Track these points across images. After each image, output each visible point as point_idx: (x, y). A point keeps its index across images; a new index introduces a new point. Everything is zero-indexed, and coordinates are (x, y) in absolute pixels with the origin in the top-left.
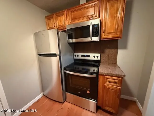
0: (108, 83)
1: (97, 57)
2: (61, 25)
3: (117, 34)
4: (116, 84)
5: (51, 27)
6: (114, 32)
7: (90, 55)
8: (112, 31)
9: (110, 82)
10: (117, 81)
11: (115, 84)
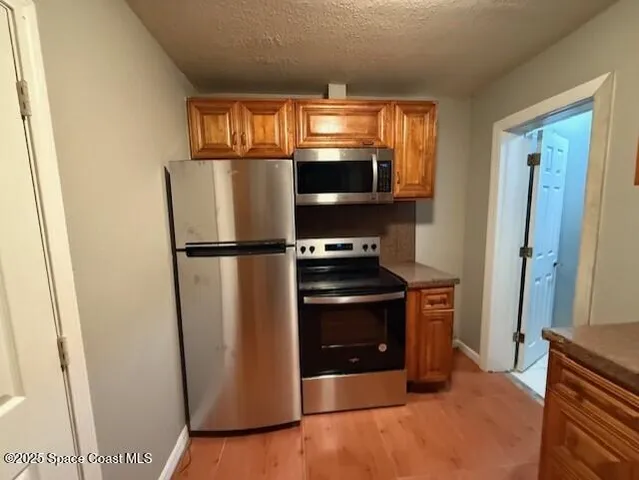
0: (428, 306)
1: (374, 247)
2: (265, 144)
3: (425, 189)
4: (445, 303)
5: (214, 141)
6: (419, 184)
7: (351, 245)
8: (417, 182)
9: (432, 303)
10: (445, 296)
11: (442, 305)
